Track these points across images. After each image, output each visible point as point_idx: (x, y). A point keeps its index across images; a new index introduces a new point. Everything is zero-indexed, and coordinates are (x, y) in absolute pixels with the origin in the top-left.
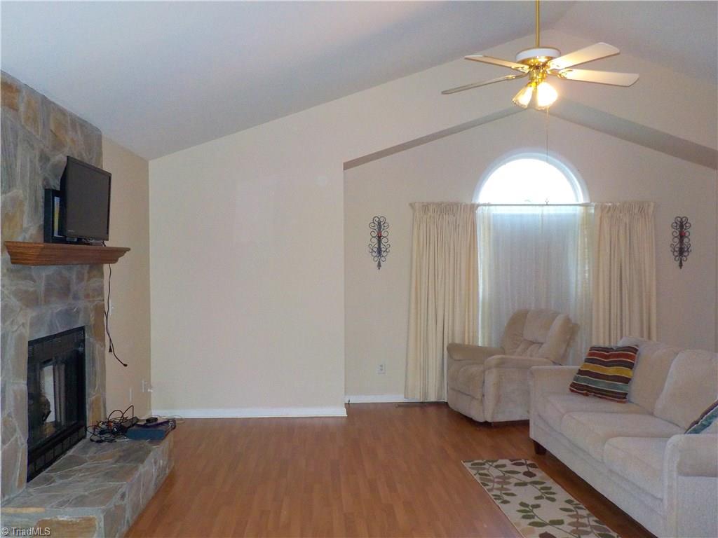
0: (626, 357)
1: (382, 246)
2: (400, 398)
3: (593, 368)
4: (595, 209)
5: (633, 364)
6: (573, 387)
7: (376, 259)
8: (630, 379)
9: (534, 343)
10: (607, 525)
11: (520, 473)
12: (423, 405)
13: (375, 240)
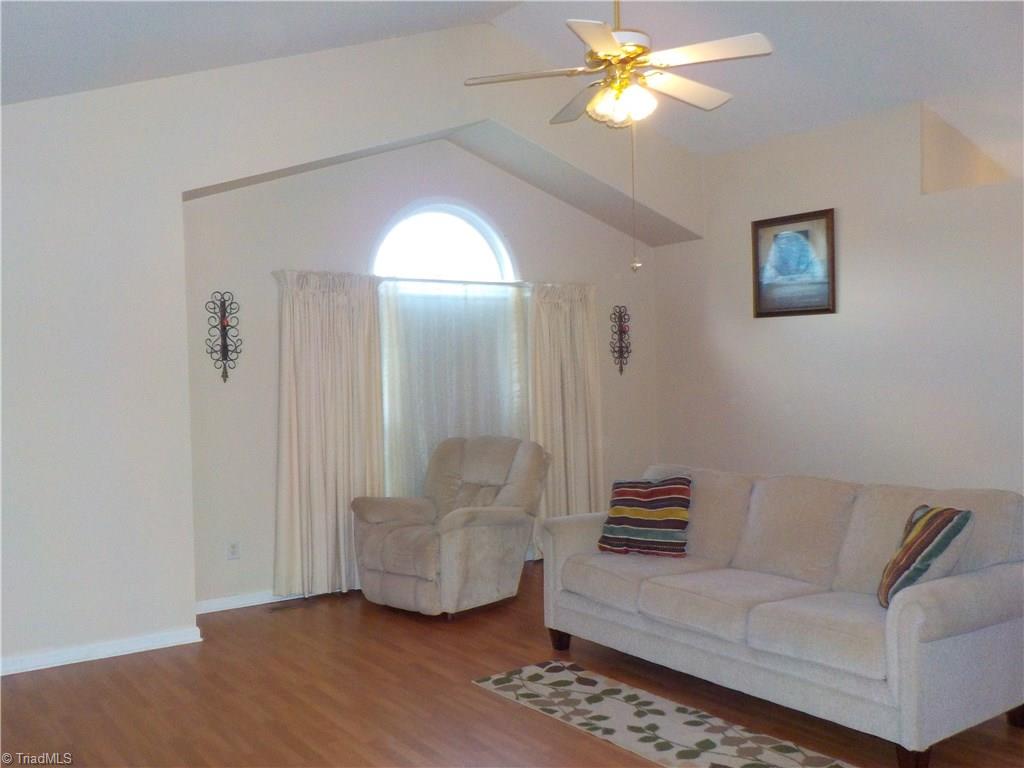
0: (675, 492)
1: (229, 342)
2: (264, 596)
3: (628, 512)
4: (533, 290)
5: (688, 501)
6: (604, 543)
7: (220, 363)
8: (687, 523)
9: (482, 487)
10: (766, 733)
11: (572, 682)
12: (310, 602)
13: (217, 332)
